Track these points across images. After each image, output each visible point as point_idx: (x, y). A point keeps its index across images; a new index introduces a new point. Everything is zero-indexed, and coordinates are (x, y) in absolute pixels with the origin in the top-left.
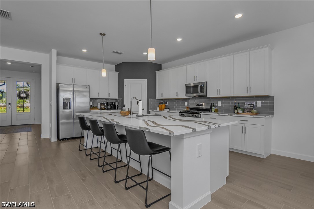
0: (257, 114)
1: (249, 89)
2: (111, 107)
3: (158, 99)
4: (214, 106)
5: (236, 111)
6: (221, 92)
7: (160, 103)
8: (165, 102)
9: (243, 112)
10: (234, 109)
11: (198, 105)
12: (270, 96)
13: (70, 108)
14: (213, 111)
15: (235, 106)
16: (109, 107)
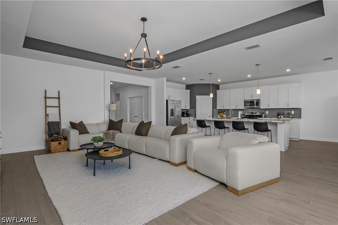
0: (292, 118)
1: (288, 104)
2: (186, 115)
3: (218, 110)
4: (263, 114)
5: (279, 117)
6: (270, 106)
7: (219, 112)
8: (223, 112)
9: (284, 117)
10: (278, 115)
11: (252, 113)
12: (299, 108)
13: (173, 116)
14: (263, 117)
15: (278, 114)
16: (185, 115)
